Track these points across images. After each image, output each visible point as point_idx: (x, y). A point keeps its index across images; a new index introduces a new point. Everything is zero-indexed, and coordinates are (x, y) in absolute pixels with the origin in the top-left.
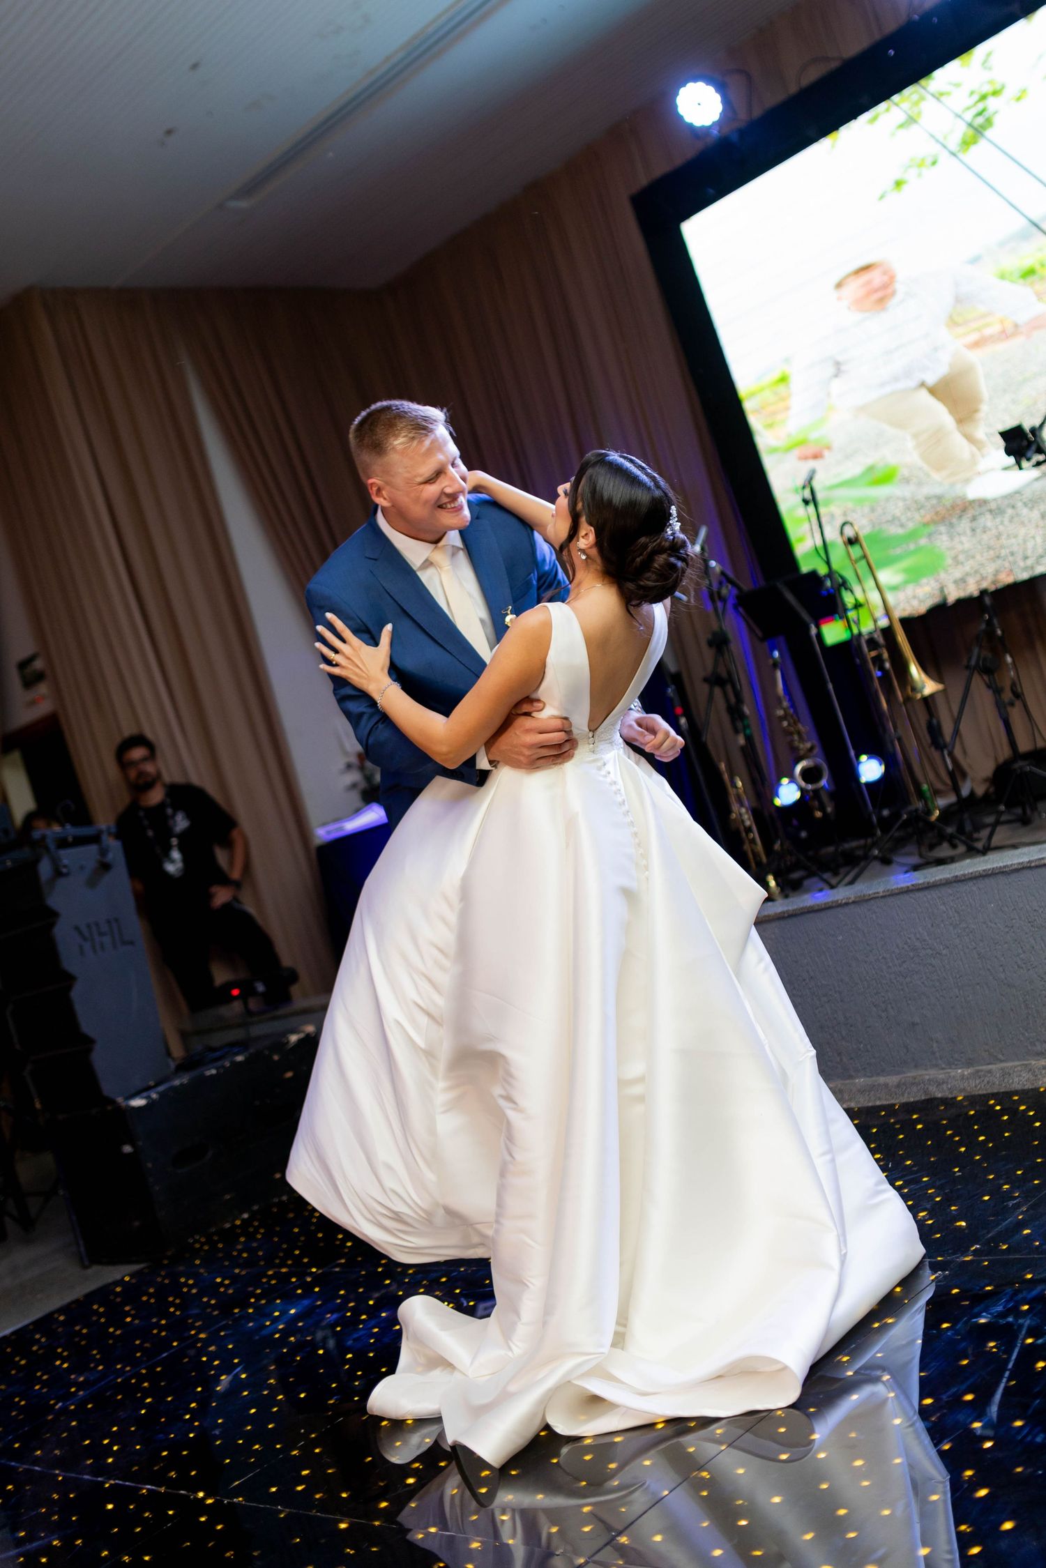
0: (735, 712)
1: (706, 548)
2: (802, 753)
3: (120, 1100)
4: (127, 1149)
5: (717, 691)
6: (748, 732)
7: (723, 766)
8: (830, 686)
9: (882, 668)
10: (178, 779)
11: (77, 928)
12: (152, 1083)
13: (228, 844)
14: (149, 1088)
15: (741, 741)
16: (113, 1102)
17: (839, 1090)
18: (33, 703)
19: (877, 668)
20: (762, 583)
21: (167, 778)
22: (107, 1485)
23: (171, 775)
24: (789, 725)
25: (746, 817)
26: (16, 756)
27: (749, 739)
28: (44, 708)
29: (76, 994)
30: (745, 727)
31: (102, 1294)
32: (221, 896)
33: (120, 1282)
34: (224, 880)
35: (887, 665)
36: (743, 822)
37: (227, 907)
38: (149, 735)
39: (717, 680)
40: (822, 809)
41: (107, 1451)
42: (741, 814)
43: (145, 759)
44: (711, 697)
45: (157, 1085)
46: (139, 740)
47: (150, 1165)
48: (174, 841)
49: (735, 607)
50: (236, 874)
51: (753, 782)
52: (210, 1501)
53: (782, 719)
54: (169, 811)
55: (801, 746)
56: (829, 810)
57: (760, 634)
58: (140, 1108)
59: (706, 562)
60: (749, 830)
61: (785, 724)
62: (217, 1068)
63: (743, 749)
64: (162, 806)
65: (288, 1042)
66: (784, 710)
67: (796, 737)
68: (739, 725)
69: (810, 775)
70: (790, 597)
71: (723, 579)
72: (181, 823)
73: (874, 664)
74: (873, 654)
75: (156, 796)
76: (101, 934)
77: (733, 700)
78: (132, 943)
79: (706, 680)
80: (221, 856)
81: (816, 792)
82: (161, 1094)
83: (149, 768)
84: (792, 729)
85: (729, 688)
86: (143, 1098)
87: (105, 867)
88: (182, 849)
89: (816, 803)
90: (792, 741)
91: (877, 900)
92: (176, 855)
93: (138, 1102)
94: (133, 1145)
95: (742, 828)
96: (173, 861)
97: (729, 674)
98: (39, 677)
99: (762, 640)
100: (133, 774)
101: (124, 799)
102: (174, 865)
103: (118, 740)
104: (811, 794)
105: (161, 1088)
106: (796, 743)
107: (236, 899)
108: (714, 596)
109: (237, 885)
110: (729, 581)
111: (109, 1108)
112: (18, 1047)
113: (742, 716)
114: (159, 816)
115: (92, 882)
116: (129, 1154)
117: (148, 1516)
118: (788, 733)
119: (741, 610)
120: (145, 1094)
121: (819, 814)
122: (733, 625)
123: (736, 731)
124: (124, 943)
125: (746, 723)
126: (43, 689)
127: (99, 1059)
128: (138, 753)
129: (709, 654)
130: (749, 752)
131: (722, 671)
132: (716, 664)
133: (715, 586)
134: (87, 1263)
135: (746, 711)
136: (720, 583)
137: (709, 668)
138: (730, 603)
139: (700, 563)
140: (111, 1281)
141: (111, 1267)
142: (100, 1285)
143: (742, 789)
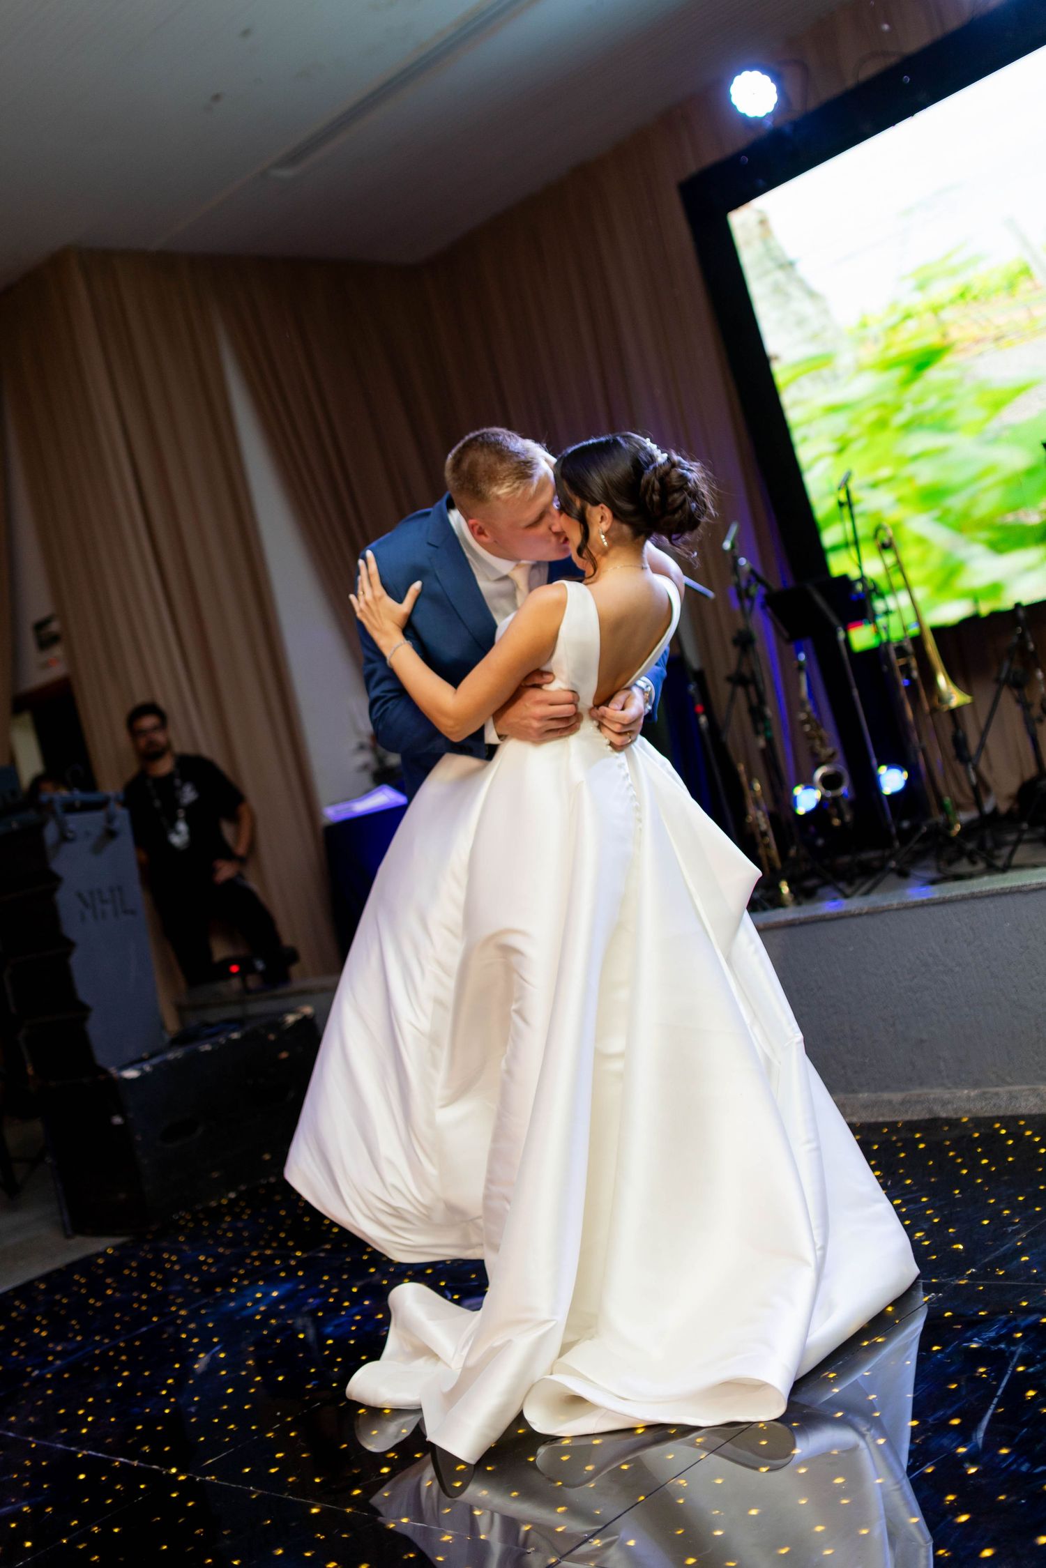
0: (757, 714)
1: (737, 545)
2: (821, 759)
3: (113, 1070)
4: (117, 1120)
5: (740, 691)
6: (769, 734)
7: (741, 768)
8: (856, 693)
9: (909, 677)
10: (188, 749)
11: (80, 895)
12: (145, 1055)
13: (235, 818)
14: (142, 1060)
15: (761, 743)
16: (105, 1072)
18: (46, 665)
19: (904, 677)
20: (791, 583)
21: (178, 748)
22: (80, 1456)
23: (182, 745)
24: (812, 729)
25: (762, 820)
26: (26, 718)
27: (770, 741)
28: (58, 671)
29: (76, 960)
30: (766, 729)
31: (85, 1265)
32: (225, 871)
33: (103, 1254)
34: (228, 854)
35: (915, 674)
36: (758, 825)
37: (230, 882)
38: (161, 703)
39: (740, 680)
40: (841, 816)
41: (82, 1421)
42: (757, 818)
43: (155, 728)
44: (733, 697)
45: (152, 1056)
46: (151, 708)
47: (139, 1138)
48: (181, 813)
49: (763, 607)
50: (241, 850)
51: (772, 785)
52: (182, 1478)
53: (804, 722)
54: (178, 782)
55: (823, 752)
56: (848, 818)
57: (786, 634)
58: (132, 1080)
59: (735, 560)
60: (764, 834)
61: (807, 728)
62: (212, 1044)
63: (763, 752)
64: (169, 777)
65: (284, 1022)
66: (807, 714)
67: (817, 742)
68: (761, 727)
69: (829, 782)
70: (819, 599)
71: (752, 577)
72: (189, 795)
73: (901, 672)
74: (902, 662)
75: (165, 766)
76: (103, 902)
77: (755, 700)
78: (133, 912)
79: (729, 679)
80: (227, 830)
81: (835, 800)
82: (155, 1067)
83: (160, 737)
84: (813, 733)
85: (752, 689)
86: (136, 1069)
87: (111, 834)
88: (189, 821)
89: (837, 812)
90: (814, 745)
91: (891, 912)
92: (182, 827)
93: (131, 1074)
94: (123, 1115)
95: (757, 831)
96: (177, 833)
97: (753, 674)
98: (54, 639)
99: (789, 641)
100: (142, 742)
101: (132, 769)
102: (180, 836)
103: (130, 707)
104: (830, 801)
105: (155, 1061)
106: (818, 748)
107: (240, 875)
108: (743, 594)
109: (242, 861)
110: (759, 580)
111: (102, 1077)
112: (14, 1011)
113: (763, 718)
114: (167, 786)
115: (97, 849)
116: (119, 1126)
117: (120, 1489)
118: (809, 737)
119: (769, 610)
120: (139, 1066)
121: (836, 822)
122: (760, 625)
123: (757, 733)
124: (125, 912)
125: (767, 724)
126: (57, 651)
127: (95, 1028)
128: (148, 722)
129: (733, 653)
130: (769, 757)
131: (745, 670)
132: (740, 663)
133: (743, 584)
134: (70, 1233)
135: (769, 713)
136: (748, 581)
137: (732, 669)
138: (757, 601)
139: (729, 560)
140: (93, 1252)
141: (94, 1238)
142: (82, 1256)
143: (760, 792)
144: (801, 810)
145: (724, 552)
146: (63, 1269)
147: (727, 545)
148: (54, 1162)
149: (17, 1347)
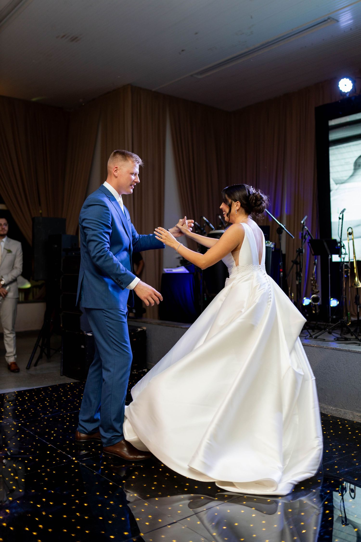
0: (298, 275)
1: (305, 222)
2: (314, 292)
3: (85, 332)
4: (83, 347)
5: (295, 266)
6: (300, 281)
7: (289, 288)
8: (330, 275)
9: (347, 275)
13: (139, 264)
15: (297, 283)
16: (83, 332)
19: (345, 274)
20: (319, 238)
24: (313, 283)
27: (300, 283)
30: (300, 280)
31: (64, 386)
33: (69, 384)
35: (349, 274)
39: (295, 262)
40: (315, 311)
44: (293, 266)
47: (88, 353)
49: (308, 243)
51: (297, 296)
53: (312, 280)
55: (315, 290)
56: (317, 312)
57: (313, 253)
58: (90, 336)
59: (304, 226)
61: (312, 282)
63: (297, 285)
65: (137, 330)
66: (313, 278)
67: (314, 287)
68: (298, 278)
69: (315, 300)
70: (325, 244)
71: (307, 233)
73: (345, 273)
74: (346, 270)
77: (299, 270)
79: (292, 261)
80: (135, 267)
81: (315, 305)
84: (314, 284)
85: (299, 266)
86: (91, 334)
89: (314, 308)
90: (313, 288)
91: (323, 348)
93: (89, 334)
94: (85, 346)
97: (300, 262)
99: (313, 255)
104: (313, 305)
106: (314, 289)
108: (303, 237)
110: (309, 234)
111: (81, 333)
112: (61, 307)
113: (300, 276)
118: (312, 285)
119: (310, 244)
121: (314, 312)
122: (306, 250)
123: (297, 280)
125: (300, 278)
127: (82, 319)
129: (296, 254)
130: (299, 287)
131: (298, 260)
132: (297, 258)
133: (304, 234)
134: (62, 374)
135: (302, 275)
136: (306, 234)
137: (295, 258)
138: (307, 241)
139: (302, 226)
140: (67, 382)
141: (68, 378)
142: (64, 383)
143: (293, 297)
144: (304, 304)
145: (301, 223)
146: (58, 385)
147: (302, 222)
148: (62, 353)
149: (39, 406)
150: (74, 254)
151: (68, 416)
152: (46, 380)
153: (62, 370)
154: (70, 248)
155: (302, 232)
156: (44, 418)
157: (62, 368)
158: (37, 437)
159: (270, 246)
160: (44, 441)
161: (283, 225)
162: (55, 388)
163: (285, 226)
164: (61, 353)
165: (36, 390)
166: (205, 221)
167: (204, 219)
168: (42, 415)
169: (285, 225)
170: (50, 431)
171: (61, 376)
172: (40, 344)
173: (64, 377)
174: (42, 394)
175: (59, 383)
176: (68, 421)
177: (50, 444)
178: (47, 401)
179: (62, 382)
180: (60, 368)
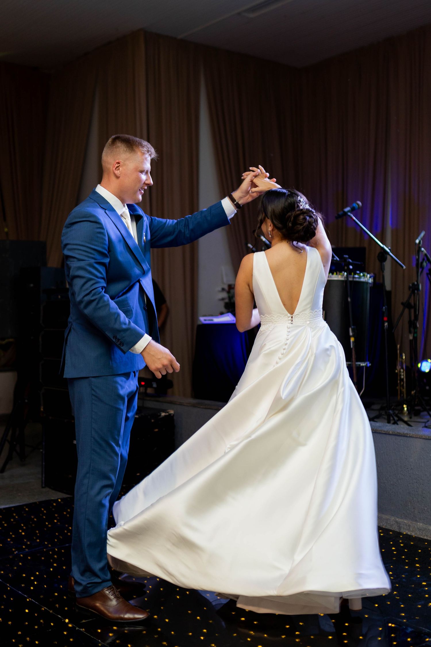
0: (412, 325)
1: (422, 242)
5: (407, 310)
6: (415, 335)
7: (398, 346)
15: (411, 337)
17: (408, 525)
25: (402, 374)
27: (415, 338)
30: (415, 333)
31: (47, 503)
33: (56, 501)
36: (400, 375)
39: (407, 305)
41: (32, 583)
42: (400, 371)
44: (403, 312)
49: (427, 274)
51: (411, 358)
59: (419, 248)
60: (402, 379)
63: (411, 341)
65: (160, 415)
68: (412, 330)
71: (426, 259)
77: (413, 318)
79: (402, 304)
85: (412, 311)
95: (399, 378)
97: (415, 304)
108: (419, 266)
110: (428, 260)
112: (41, 381)
113: (415, 327)
119: (429, 276)
123: (410, 332)
125: (416, 330)
129: (407, 293)
130: (413, 344)
131: (412, 302)
132: (410, 298)
133: (420, 260)
134: (44, 486)
135: (418, 326)
136: (423, 260)
137: (406, 299)
138: (425, 272)
139: (417, 249)
140: (53, 498)
141: (54, 491)
142: (47, 499)
143: (404, 360)
144: (422, 371)
145: (416, 244)
146: (38, 503)
147: (417, 241)
148: (44, 452)
149: (10, 537)
150: (59, 297)
151: (54, 553)
152: (19, 494)
153: (43, 479)
154: (53, 287)
155: (417, 257)
156: (18, 555)
157: (44, 475)
158: (9, 587)
159: (367, 281)
160: (19, 592)
161: (387, 247)
162: (34, 507)
163: (390, 250)
164: (42, 452)
165: (4, 511)
166: (264, 242)
167: (262, 240)
168: (15, 551)
169: (390, 248)
170: (28, 577)
171: (43, 487)
172: (9, 438)
173: (47, 489)
174: (14, 517)
175: (41, 500)
176: (55, 561)
177: (28, 597)
178: (21, 528)
179: (43, 499)
180: (40, 476)
